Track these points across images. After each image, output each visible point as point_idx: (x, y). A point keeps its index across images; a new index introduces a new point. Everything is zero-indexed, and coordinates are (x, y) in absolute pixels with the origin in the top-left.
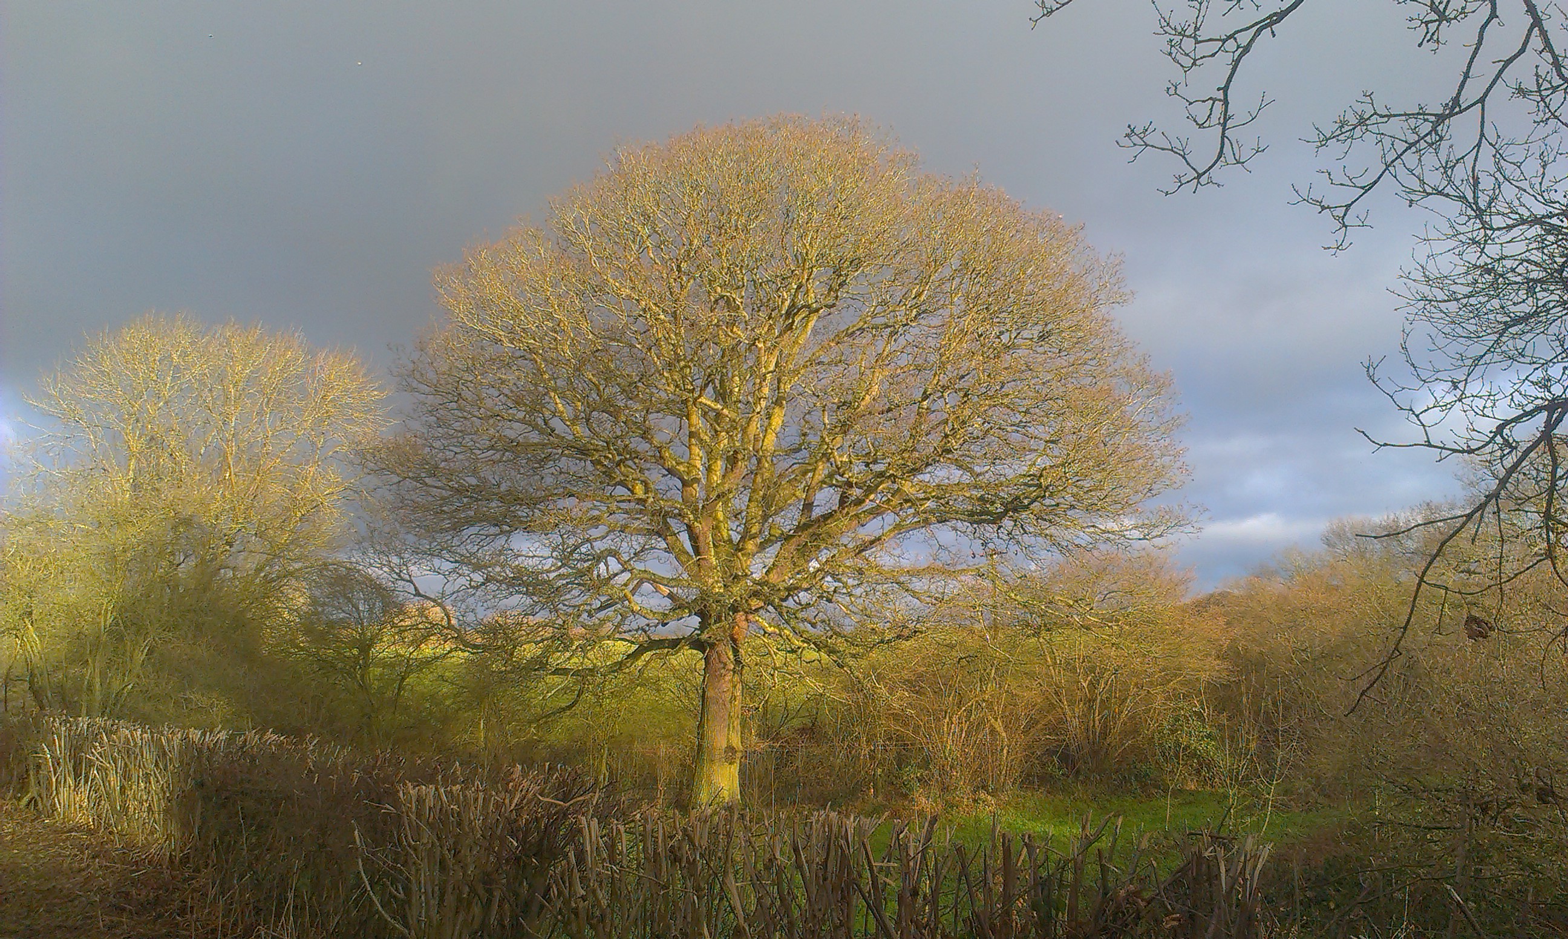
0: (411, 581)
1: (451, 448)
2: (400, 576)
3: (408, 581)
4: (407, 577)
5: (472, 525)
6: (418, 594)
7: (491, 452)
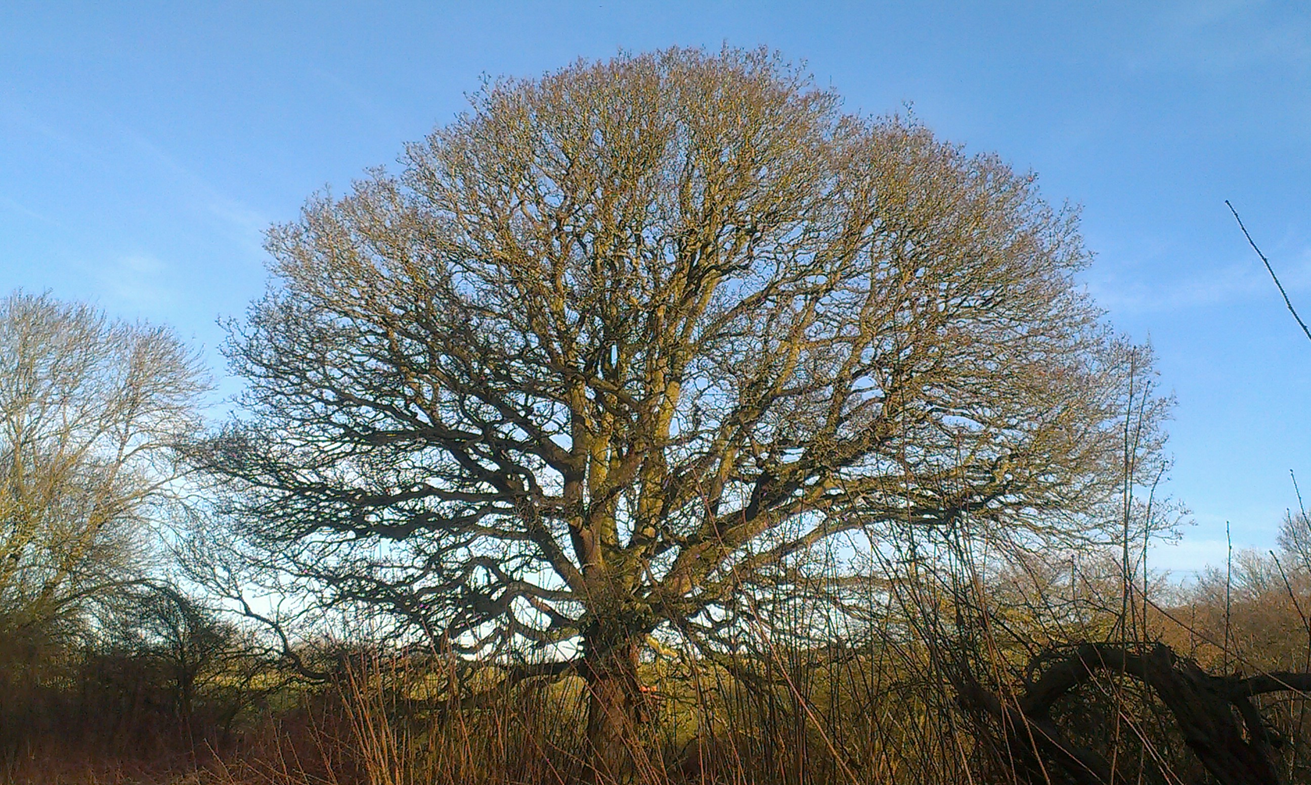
0: (240, 598)
2: (228, 593)
3: (237, 598)
4: (234, 593)
5: (314, 531)
6: (248, 613)
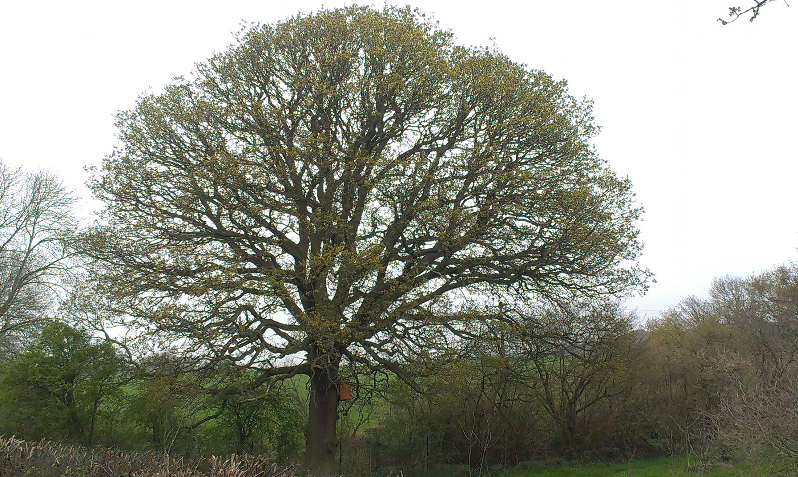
0: (103, 330)
1: (130, 238)
2: (95, 327)
3: (101, 330)
4: (99, 327)
5: (146, 290)
6: (108, 338)
7: (160, 240)
